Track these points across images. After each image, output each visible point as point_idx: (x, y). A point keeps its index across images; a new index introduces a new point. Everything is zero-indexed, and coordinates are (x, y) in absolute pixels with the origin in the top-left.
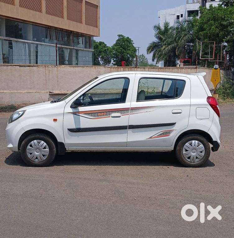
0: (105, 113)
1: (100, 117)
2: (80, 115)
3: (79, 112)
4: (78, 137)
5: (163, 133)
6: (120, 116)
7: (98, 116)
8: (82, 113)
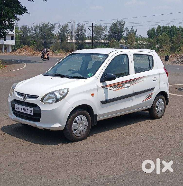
0: (121, 84)
1: (119, 88)
2: (108, 88)
3: (107, 86)
4: (106, 107)
5: (148, 96)
6: (129, 86)
7: (118, 87)
8: (109, 86)
